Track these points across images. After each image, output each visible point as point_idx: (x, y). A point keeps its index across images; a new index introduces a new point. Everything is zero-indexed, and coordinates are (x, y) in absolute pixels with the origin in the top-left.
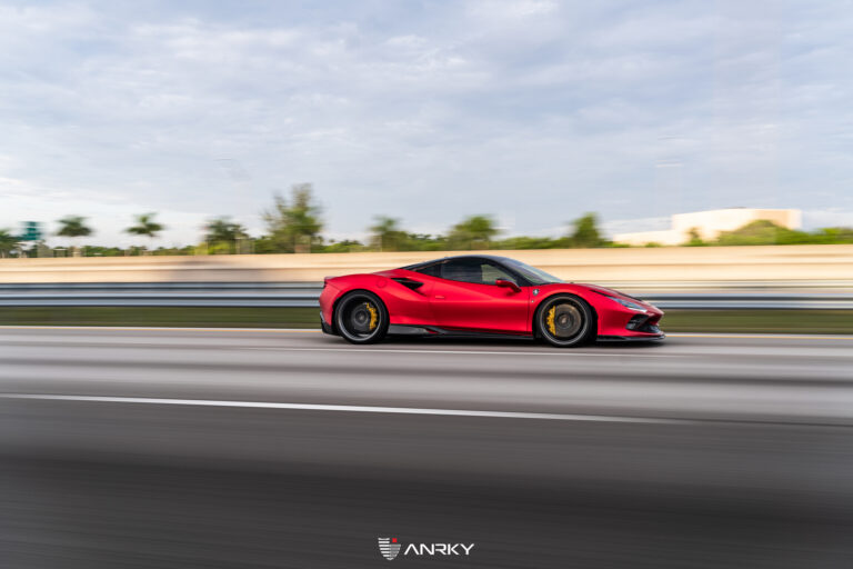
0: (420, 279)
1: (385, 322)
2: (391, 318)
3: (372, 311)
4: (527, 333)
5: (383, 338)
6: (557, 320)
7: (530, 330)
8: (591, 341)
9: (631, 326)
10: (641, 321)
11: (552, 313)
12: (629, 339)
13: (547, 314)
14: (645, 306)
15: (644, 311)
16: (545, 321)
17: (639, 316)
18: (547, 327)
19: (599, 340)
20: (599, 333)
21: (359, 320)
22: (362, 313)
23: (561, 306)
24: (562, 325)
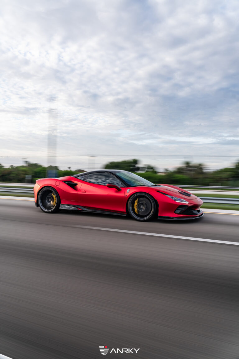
0: (76, 182)
1: (59, 204)
2: (62, 201)
3: (54, 196)
4: (123, 212)
5: (57, 211)
6: (139, 207)
7: (124, 210)
8: (154, 219)
9: (178, 211)
10: (183, 209)
11: (136, 202)
12: (176, 219)
13: (133, 203)
14: (187, 200)
15: (187, 203)
16: (133, 206)
17: (182, 206)
18: (134, 210)
19: (159, 219)
20: (159, 215)
21: (48, 201)
22: (49, 198)
23: (141, 199)
24: (141, 209)
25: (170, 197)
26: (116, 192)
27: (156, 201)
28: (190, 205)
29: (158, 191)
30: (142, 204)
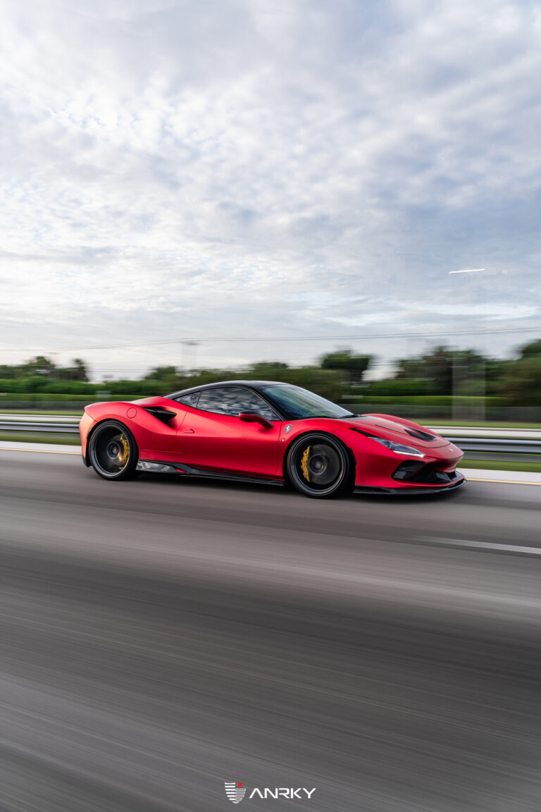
0: (172, 409)
1: (134, 459)
2: (141, 453)
3: (125, 443)
4: (277, 477)
5: (132, 475)
6: (311, 464)
7: (279, 473)
8: (346, 492)
9: (401, 475)
10: (413, 469)
11: (306, 454)
12: (394, 492)
13: (299, 456)
14: (422, 449)
15: (422, 456)
16: (298, 464)
17: (410, 462)
18: (300, 472)
19: (356, 492)
20: (356, 484)
21: (112, 454)
22: (114, 445)
23: (317, 447)
24: (316, 470)
25: (381, 441)
26: (262, 431)
27: (349, 452)
28: (427, 461)
29: (355, 429)
30: (319, 459)
